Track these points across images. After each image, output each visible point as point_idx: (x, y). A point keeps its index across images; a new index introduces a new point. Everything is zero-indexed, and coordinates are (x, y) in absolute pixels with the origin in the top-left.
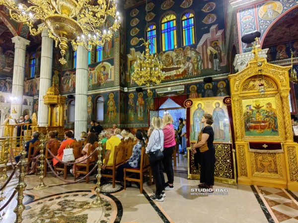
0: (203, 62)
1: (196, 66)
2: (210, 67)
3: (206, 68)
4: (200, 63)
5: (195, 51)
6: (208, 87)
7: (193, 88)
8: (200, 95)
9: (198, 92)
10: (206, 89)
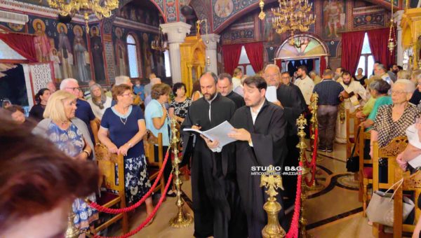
6: (62, 31)
7: (39, 25)
8: (52, 41)
9: (48, 36)
10: (59, 32)
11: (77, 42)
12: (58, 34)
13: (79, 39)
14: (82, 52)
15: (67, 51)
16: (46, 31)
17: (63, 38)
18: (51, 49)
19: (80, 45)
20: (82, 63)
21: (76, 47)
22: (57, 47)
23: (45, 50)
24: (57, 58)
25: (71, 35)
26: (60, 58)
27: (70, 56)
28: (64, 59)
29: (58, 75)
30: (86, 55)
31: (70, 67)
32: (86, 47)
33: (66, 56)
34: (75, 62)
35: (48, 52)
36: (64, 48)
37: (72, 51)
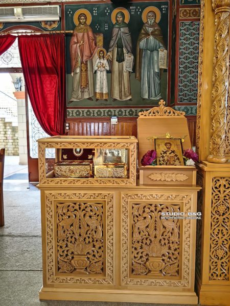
6: (120, 20)
7: (83, 18)
10: (114, 22)
11: (147, 34)
12: (112, 27)
13: (150, 30)
15: (125, 51)
20: (150, 68)
23: (86, 53)
26: (111, 63)
27: (129, 59)
28: (116, 64)
29: (102, 88)
30: (162, 55)
31: (125, 75)
33: (121, 59)
34: (136, 68)
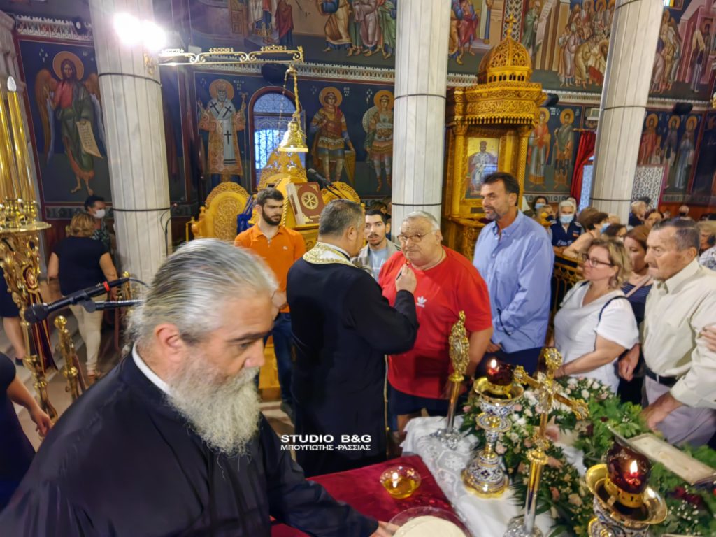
0: (680, 63)
1: (668, 69)
2: (687, 81)
3: (681, 80)
4: (675, 65)
5: (676, 30)
6: (674, 124)
7: (652, 121)
8: (659, 139)
9: (657, 134)
10: (670, 127)
11: (686, 138)
13: (689, 134)
14: (688, 150)
15: (671, 150)
16: (657, 128)
17: (673, 135)
18: (656, 148)
19: (688, 141)
20: (683, 163)
21: (683, 144)
22: (662, 146)
23: (649, 150)
24: (659, 158)
25: (681, 130)
26: (662, 158)
27: (673, 156)
28: (665, 159)
30: (691, 153)
32: (695, 143)
33: (668, 157)
34: (676, 163)
35: (652, 151)
36: (669, 146)
37: (677, 150)
